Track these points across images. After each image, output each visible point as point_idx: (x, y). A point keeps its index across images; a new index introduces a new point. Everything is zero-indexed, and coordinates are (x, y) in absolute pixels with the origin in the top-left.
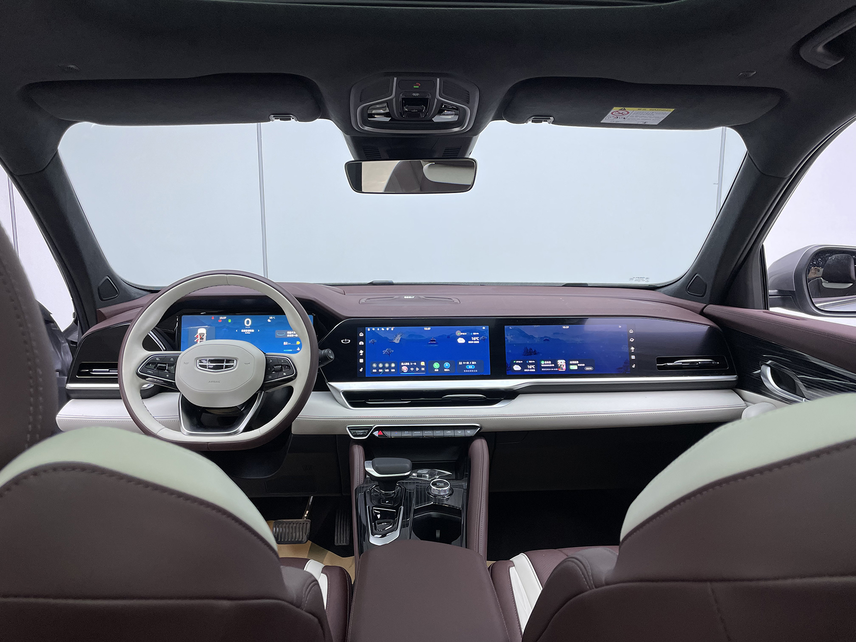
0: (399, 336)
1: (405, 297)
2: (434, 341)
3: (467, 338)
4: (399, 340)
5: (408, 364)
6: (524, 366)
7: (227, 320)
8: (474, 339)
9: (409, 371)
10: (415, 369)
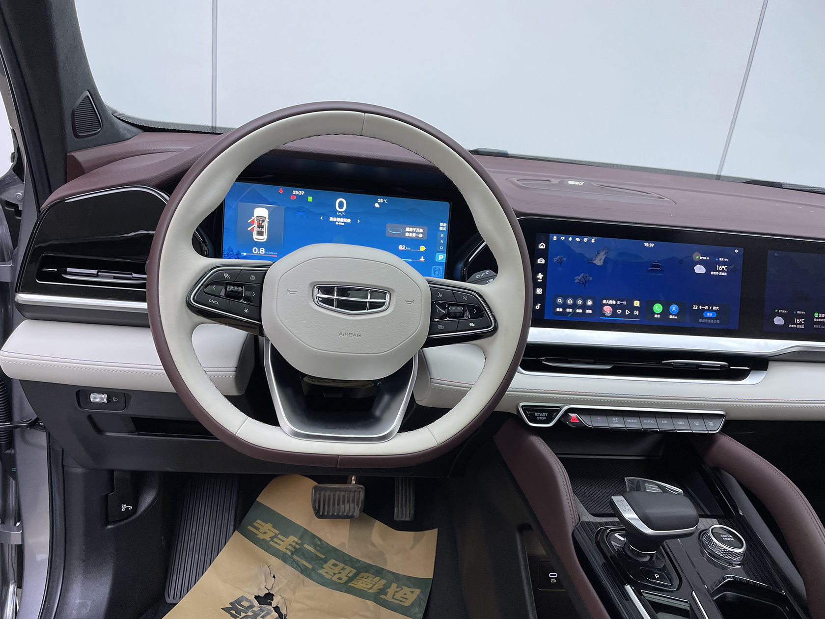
0: (603, 253)
1: (570, 182)
2: (658, 266)
3: (709, 266)
4: (602, 261)
5: (614, 302)
6: (789, 319)
7: (304, 198)
8: (721, 268)
9: (614, 314)
10: (624, 312)
